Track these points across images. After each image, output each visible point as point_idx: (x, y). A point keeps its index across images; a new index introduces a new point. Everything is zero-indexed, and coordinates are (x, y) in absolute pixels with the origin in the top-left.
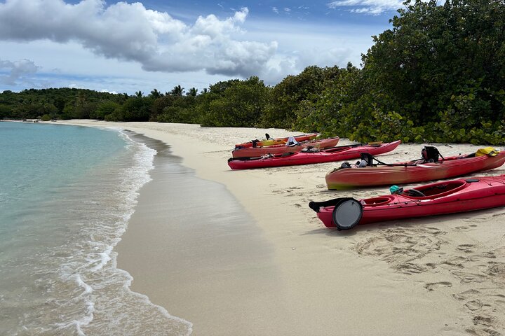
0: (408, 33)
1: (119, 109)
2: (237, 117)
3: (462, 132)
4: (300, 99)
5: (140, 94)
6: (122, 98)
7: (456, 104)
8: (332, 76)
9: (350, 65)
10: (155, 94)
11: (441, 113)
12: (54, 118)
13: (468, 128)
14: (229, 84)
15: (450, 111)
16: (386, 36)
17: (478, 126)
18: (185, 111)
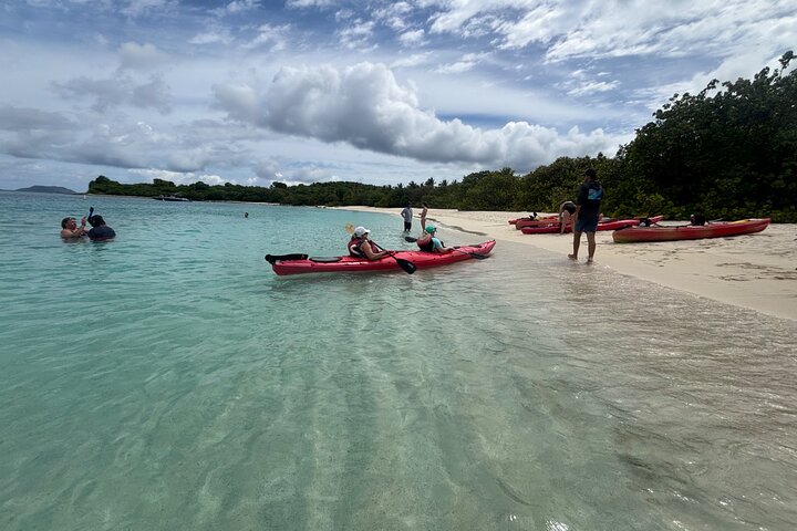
0: (674, 125)
1: (385, 198)
2: (490, 203)
3: (724, 211)
4: (553, 186)
5: (401, 186)
6: (386, 190)
7: (720, 187)
8: (583, 166)
9: (600, 155)
10: (413, 185)
11: (702, 195)
12: (336, 205)
13: (730, 208)
14: (481, 175)
15: (713, 192)
16: (650, 128)
17: (743, 206)
18: (440, 199)
